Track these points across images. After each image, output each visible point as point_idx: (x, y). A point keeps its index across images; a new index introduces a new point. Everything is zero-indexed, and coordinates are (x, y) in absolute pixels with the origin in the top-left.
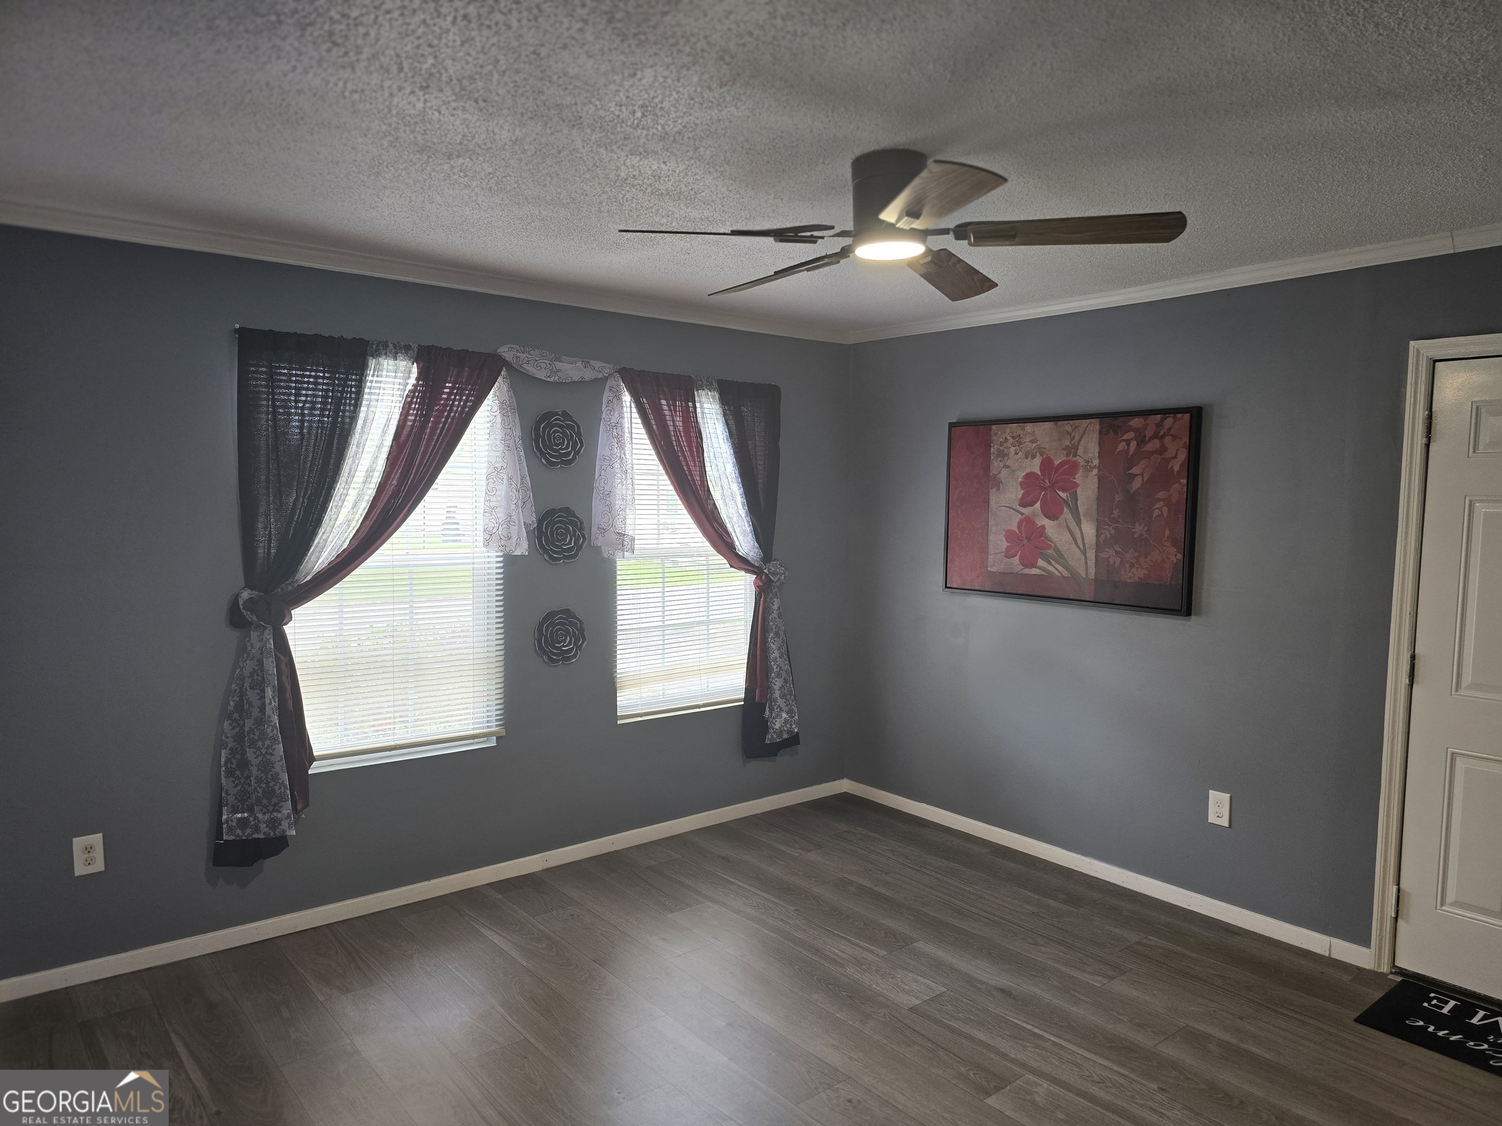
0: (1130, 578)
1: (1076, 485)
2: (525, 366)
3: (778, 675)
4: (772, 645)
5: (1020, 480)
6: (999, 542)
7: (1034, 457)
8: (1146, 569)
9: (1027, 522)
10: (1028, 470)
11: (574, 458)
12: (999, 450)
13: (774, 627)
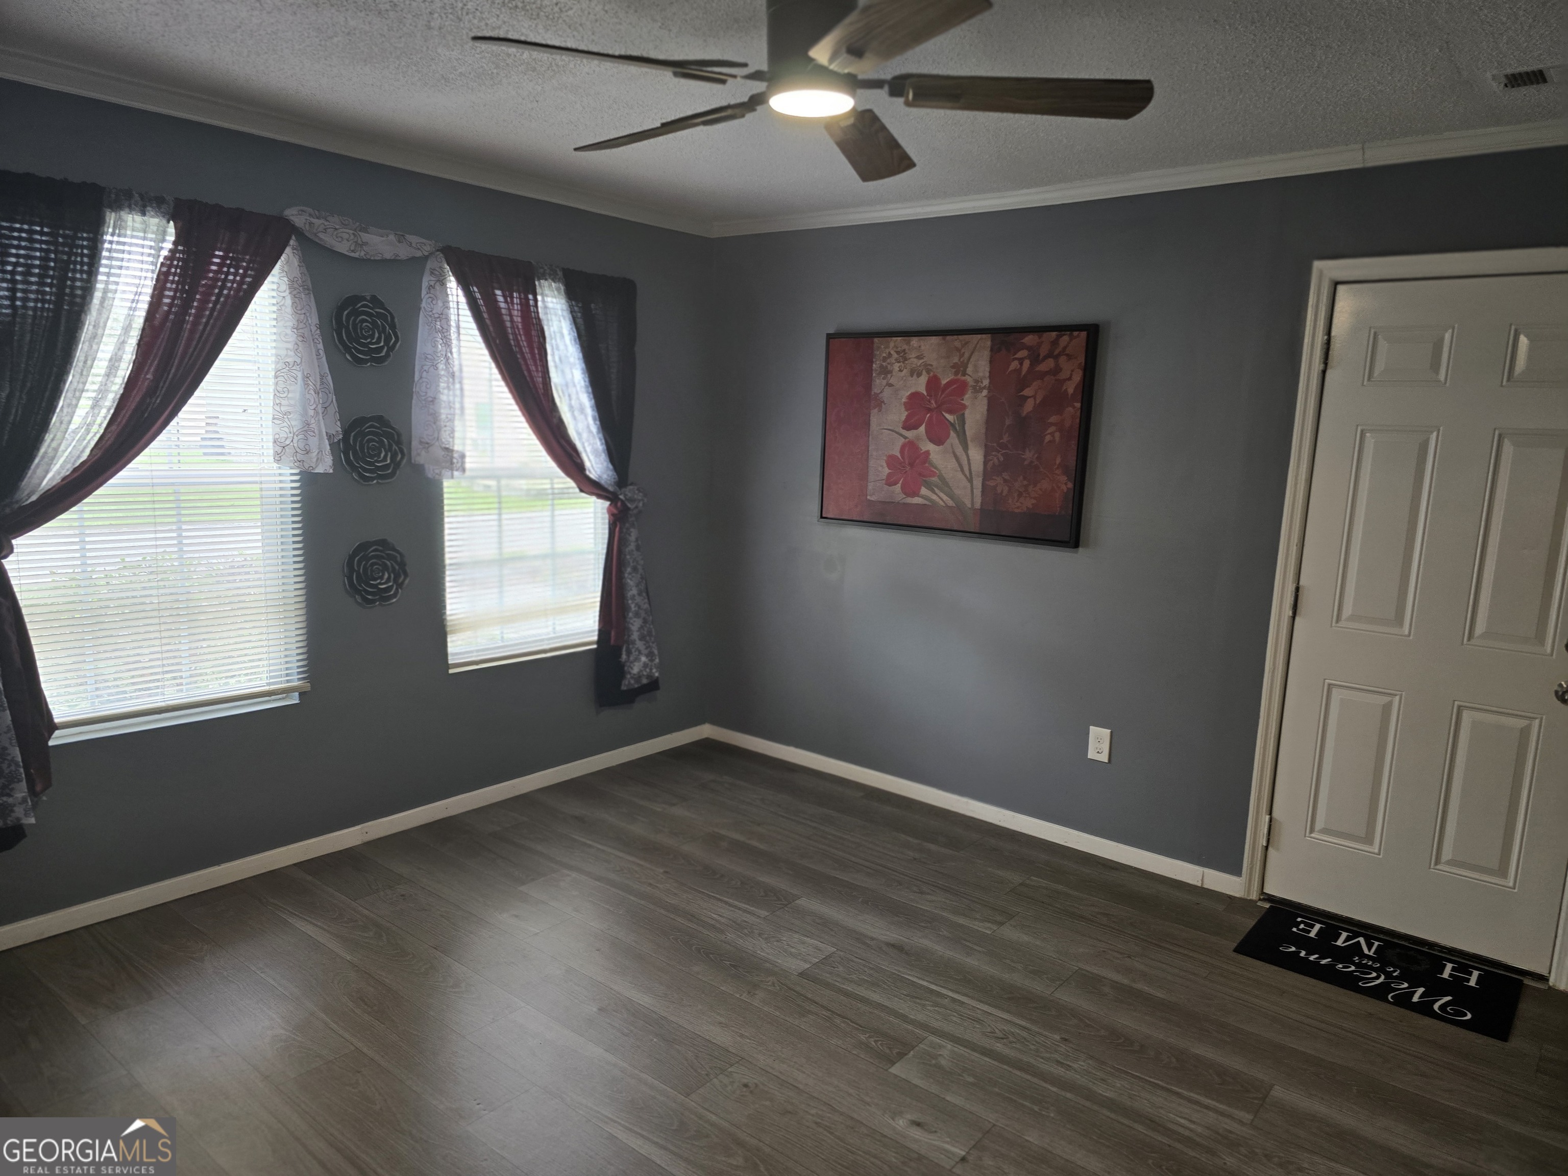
0: (1018, 508)
1: (964, 407)
2: (321, 235)
3: (637, 615)
4: (629, 581)
5: (904, 400)
6: (880, 469)
7: (919, 375)
8: (1035, 498)
9: (910, 446)
10: (913, 390)
11: (387, 355)
12: (881, 366)
13: (631, 561)
